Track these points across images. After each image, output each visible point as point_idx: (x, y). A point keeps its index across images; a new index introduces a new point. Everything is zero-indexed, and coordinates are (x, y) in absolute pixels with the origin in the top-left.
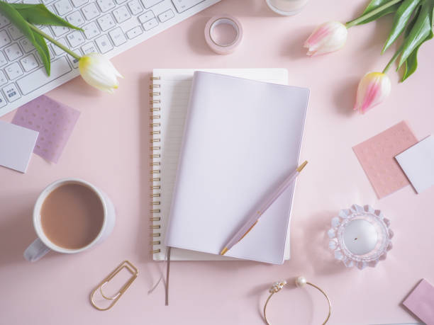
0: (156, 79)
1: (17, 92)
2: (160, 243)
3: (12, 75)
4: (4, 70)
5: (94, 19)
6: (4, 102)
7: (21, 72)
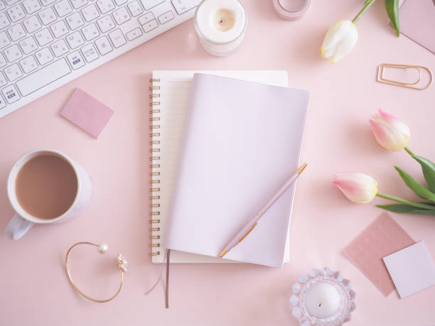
0: (156, 81)
1: (17, 94)
2: (159, 245)
3: (12, 77)
4: (3, 72)
5: (94, 21)
6: (3, 104)
7: (20, 74)
